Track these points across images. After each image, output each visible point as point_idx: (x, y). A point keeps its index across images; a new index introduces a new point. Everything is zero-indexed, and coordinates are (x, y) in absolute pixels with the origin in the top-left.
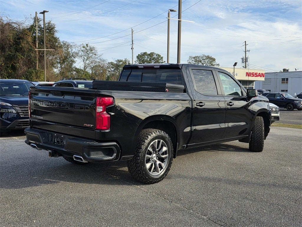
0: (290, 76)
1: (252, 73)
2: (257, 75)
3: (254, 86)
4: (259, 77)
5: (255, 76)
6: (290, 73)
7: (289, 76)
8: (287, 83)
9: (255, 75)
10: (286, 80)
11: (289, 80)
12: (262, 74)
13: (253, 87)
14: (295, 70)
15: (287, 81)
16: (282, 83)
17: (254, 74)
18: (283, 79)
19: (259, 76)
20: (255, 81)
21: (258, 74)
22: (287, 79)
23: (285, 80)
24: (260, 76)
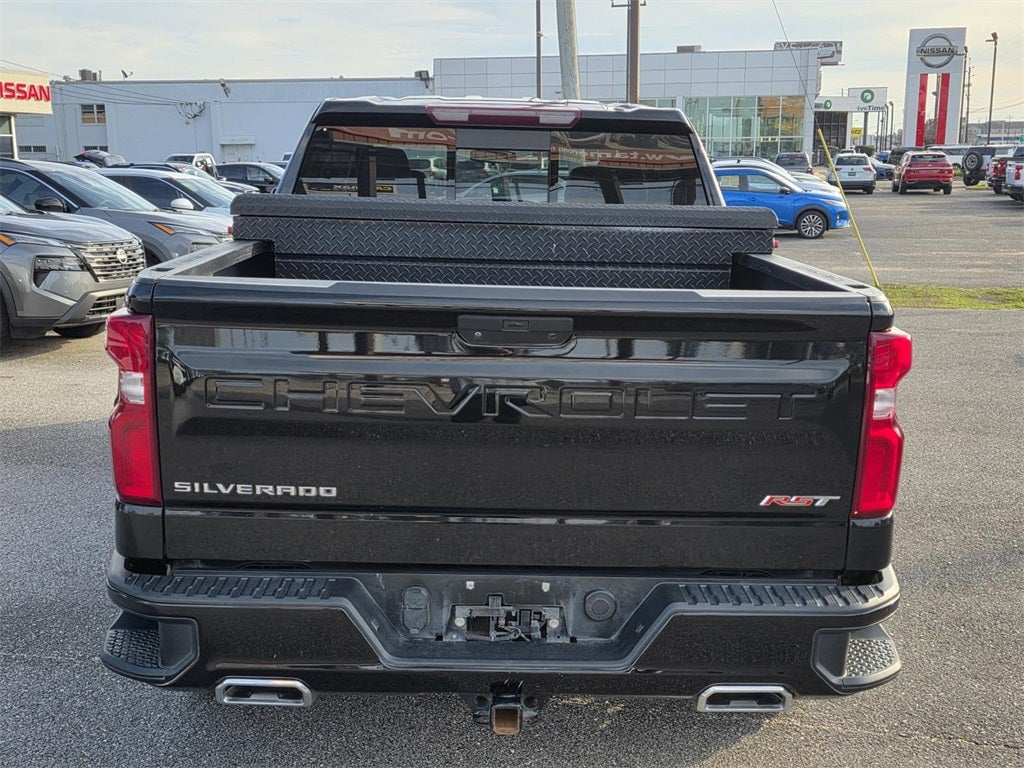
0: (110, 96)
1: (7, 84)
2: (24, 92)
3: (14, 135)
4: (32, 99)
5: (19, 97)
6: (109, 85)
7: (107, 96)
8: (102, 120)
9: (17, 94)
10: (95, 110)
11: (106, 110)
12: (41, 88)
13: (11, 138)
14: (121, 78)
15: (101, 116)
16: (84, 120)
17: (12, 88)
18: (87, 109)
19: (31, 95)
20: (15, 114)
21: (25, 89)
22: (101, 108)
23: (93, 112)
24: (33, 95)
